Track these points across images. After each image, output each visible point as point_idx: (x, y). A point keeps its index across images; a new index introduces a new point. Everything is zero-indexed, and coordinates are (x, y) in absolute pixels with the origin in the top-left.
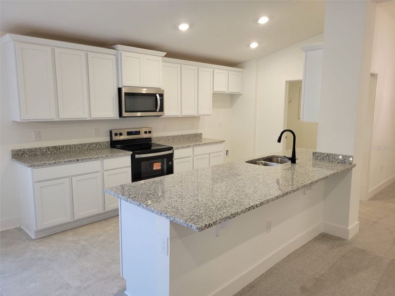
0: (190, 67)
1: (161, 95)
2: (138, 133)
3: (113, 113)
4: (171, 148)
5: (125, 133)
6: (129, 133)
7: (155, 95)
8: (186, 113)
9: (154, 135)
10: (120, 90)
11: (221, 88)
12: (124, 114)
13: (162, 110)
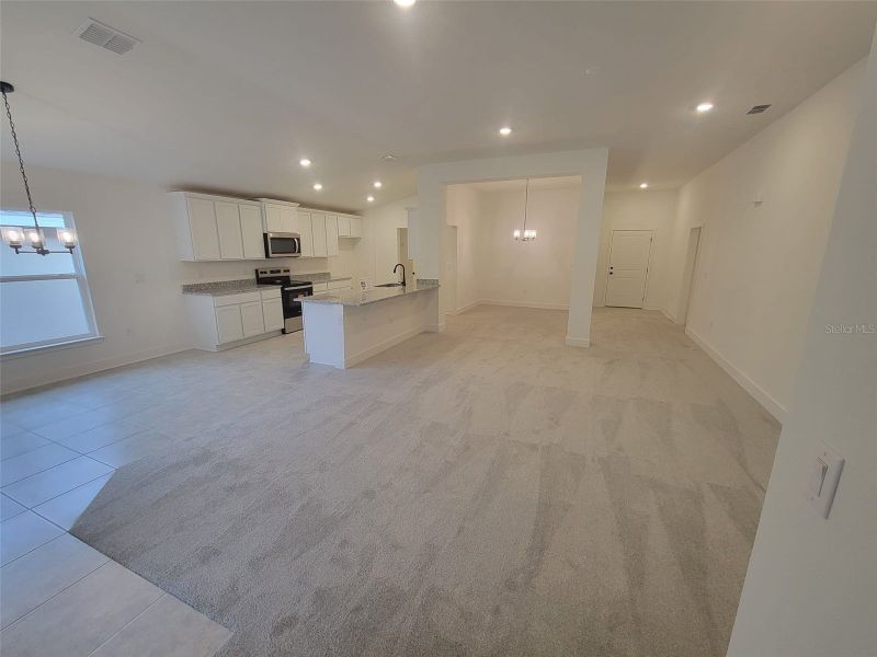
0: (318, 215)
1: (298, 240)
2: (279, 271)
3: (261, 254)
4: (310, 283)
5: (268, 271)
6: (272, 272)
7: (293, 239)
8: (318, 255)
9: (292, 274)
10: (265, 235)
11: (344, 233)
12: (271, 255)
13: (299, 252)
